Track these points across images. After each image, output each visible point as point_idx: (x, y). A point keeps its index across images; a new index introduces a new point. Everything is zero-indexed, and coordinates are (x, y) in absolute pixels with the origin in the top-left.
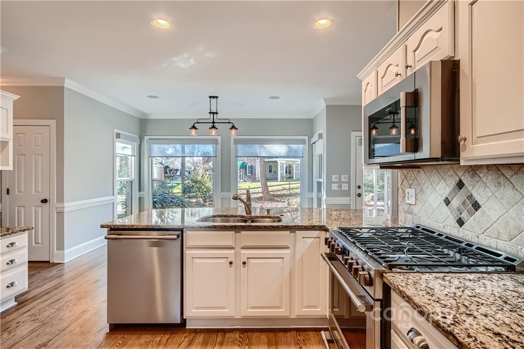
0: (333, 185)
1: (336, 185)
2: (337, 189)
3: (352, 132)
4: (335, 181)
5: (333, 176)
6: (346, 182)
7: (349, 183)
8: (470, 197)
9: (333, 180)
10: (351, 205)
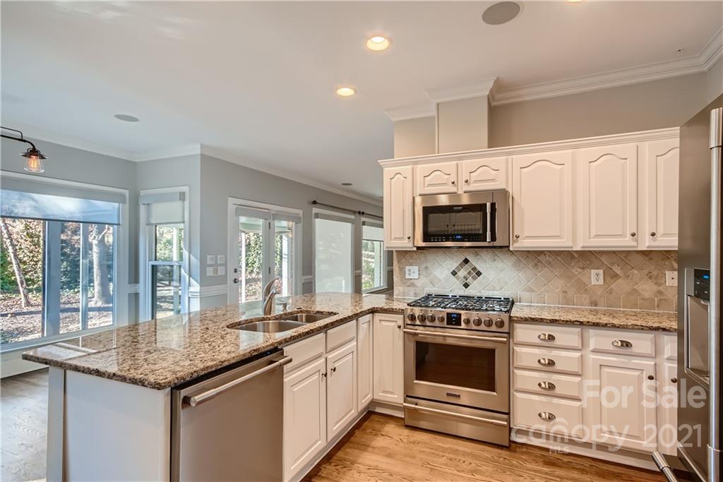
0: (208, 269)
1: (212, 268)
2: (212, 275)
3: (230, 198)
4: (211, 263)
5: (209, 257)
6: (221, 265)
7: (225, 265)
8: (474, 269)
9: (208, 262)
10: (228, 296)
